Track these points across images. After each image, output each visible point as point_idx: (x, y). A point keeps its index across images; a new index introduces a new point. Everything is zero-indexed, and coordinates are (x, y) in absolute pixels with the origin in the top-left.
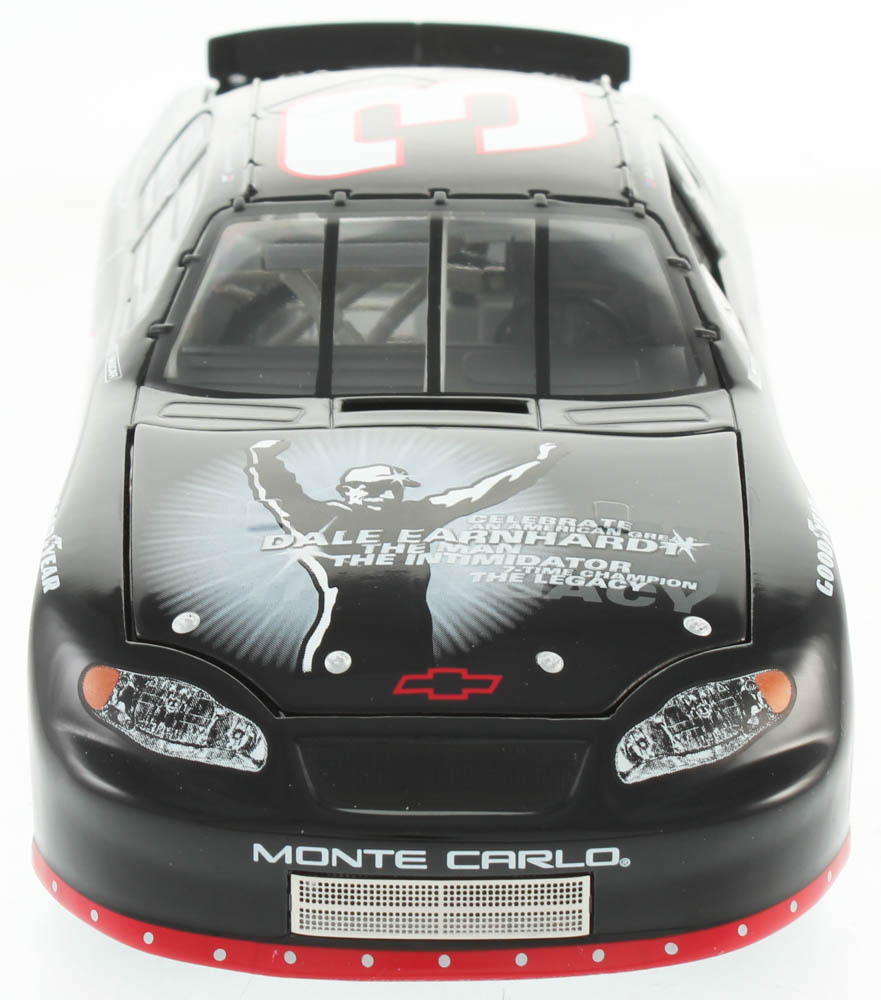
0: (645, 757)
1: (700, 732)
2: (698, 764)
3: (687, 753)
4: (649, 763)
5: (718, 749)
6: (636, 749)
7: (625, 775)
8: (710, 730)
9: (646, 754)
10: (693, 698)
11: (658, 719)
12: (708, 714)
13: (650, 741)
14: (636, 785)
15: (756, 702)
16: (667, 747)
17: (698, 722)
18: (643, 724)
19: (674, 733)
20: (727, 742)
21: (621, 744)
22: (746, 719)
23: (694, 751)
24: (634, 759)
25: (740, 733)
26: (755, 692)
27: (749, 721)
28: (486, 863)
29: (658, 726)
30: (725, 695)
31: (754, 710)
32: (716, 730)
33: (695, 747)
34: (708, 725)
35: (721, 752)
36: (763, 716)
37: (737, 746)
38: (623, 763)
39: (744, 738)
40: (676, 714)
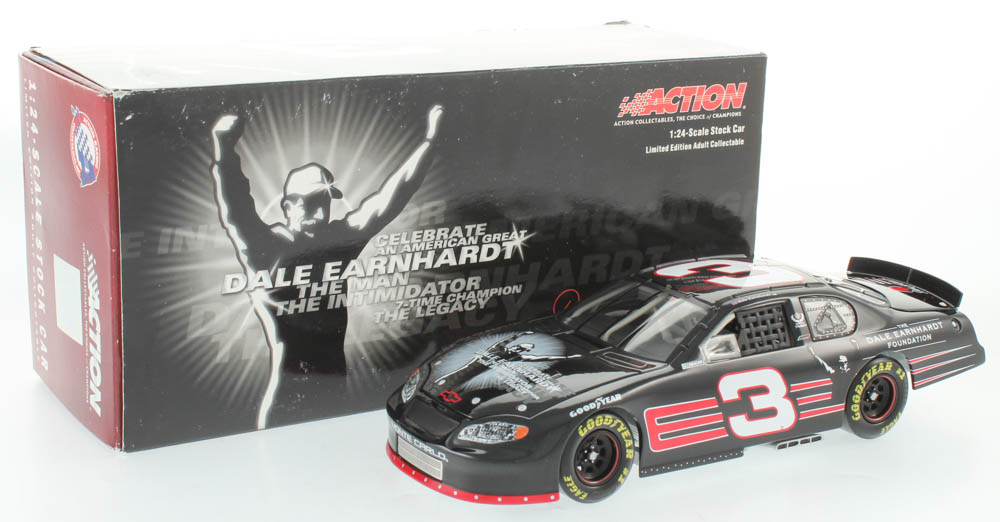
1: (489, 434)
2: (481, 442)
3: (480, 438)
4: (468, 436)
5: (489, 440)
6: (469, 431)
8: (492, 435)
9: (469, 433)
10: (496, 425)
11: (481, 425)
12: (496, 431)
13: (474, 431)
14: (461, 440)
15: (512, 434)
16: (477, 434)
17: (491, 431)
18: (476, 426)
19: (482, 431)
20: (494, 440)
21: (466, 428)
22: (505, 436)
24: (466, 433)
25: (500, 439)
26: (514, 431)
27: (506, 438)
28: (421, 447)
29: (480, 428)
30: (505, 428)
31: (510, 435)
32: (494, 436)
33: (484, 438)
34: (492, 433)
35: (490, 442)
36: (511, 438)
37: (496, 442)
38: (462, 433)
39: (500, 441)
40: (487, 426)
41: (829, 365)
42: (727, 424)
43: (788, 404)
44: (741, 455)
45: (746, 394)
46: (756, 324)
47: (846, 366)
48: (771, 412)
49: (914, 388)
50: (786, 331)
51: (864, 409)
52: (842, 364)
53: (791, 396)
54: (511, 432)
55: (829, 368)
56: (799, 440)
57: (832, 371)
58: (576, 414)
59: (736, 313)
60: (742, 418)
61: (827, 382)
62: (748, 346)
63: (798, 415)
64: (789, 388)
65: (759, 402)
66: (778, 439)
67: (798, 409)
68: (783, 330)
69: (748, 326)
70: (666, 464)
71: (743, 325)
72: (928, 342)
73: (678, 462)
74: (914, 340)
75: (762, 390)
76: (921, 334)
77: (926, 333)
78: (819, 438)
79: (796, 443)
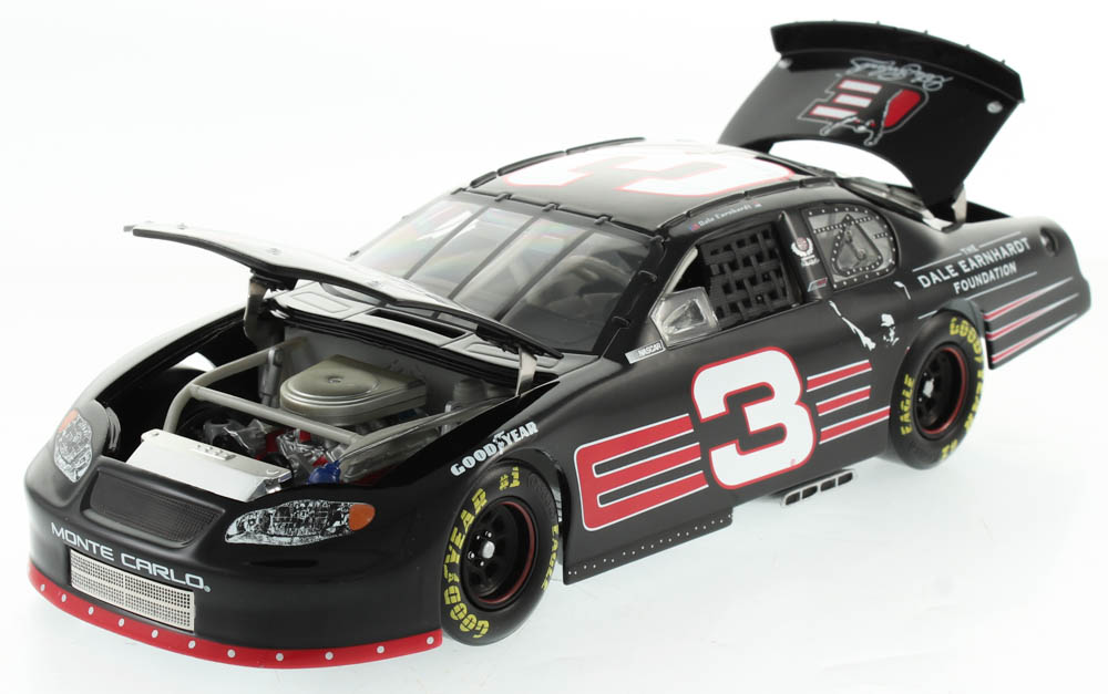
0: (248, 530)
1: (291, 526)
2: (277, 544)
3: (275, 535)
4: (248, 534)
5: (296, 539)
6: (246, 524)
7: (229, 537)
8: (298, 526)
9: (248, 528)
10: (303, 505)
11: (271, 511)
12: (304, 518)
13: (257, 522)
14: (232, 544)
15: (341, 520)
16: (264, 529)
17: (295, 520)
18: (260, 512)
19: (275, 521)
20: (304, 537)
21: (239, 519)
22: (327, 527)
23: (280, 536)
24: (241, 529)
25: (317, 534)
26: (345, 514)
27: (328, 529)
28: (139, 567)
29: (269, 515)
30: (325, 509)
31: (337, 524)
32: (302, 528)
33: (282, 533)
34: (299, 523)
35: (296, 541)
36: (340, 529)
37: (310, 541)
38: (233, 529)
39: (318, 538)
40: (285, 511)
41: (866, 335)
42: (706, 464)
43: (803, 415)
44: (728, 522)
45: (738, 400)
46: (733, 266)
47: (892, 333)
48: (775, 434)
49: (991, 366)
50: (785, 276)
51: (918, 413)
52: (886, 330)
53: (807, 400)
54: (338, 517)
55: (867, 342)
56: (819, 484)
57: (872, 345)
58: (462, 470)
59: (698, 247)
60: (731, 448)
61: (862, 366)
62: (726, 308)
63: (818, 436)
64: (804, 384)
65: (758, 417)
66: (785, 486)
67: (817, 423)
68: (778, 273)
69: (722, 271)
70: (608, 554)
71: (715, 269)
72: (1012, 276)
73: (627, 547)
74: (992, 276)
75: (762, 392)
76: (1000, 263)
77: (1007, 260)
78: (849, 478)
79: (814, 490)
